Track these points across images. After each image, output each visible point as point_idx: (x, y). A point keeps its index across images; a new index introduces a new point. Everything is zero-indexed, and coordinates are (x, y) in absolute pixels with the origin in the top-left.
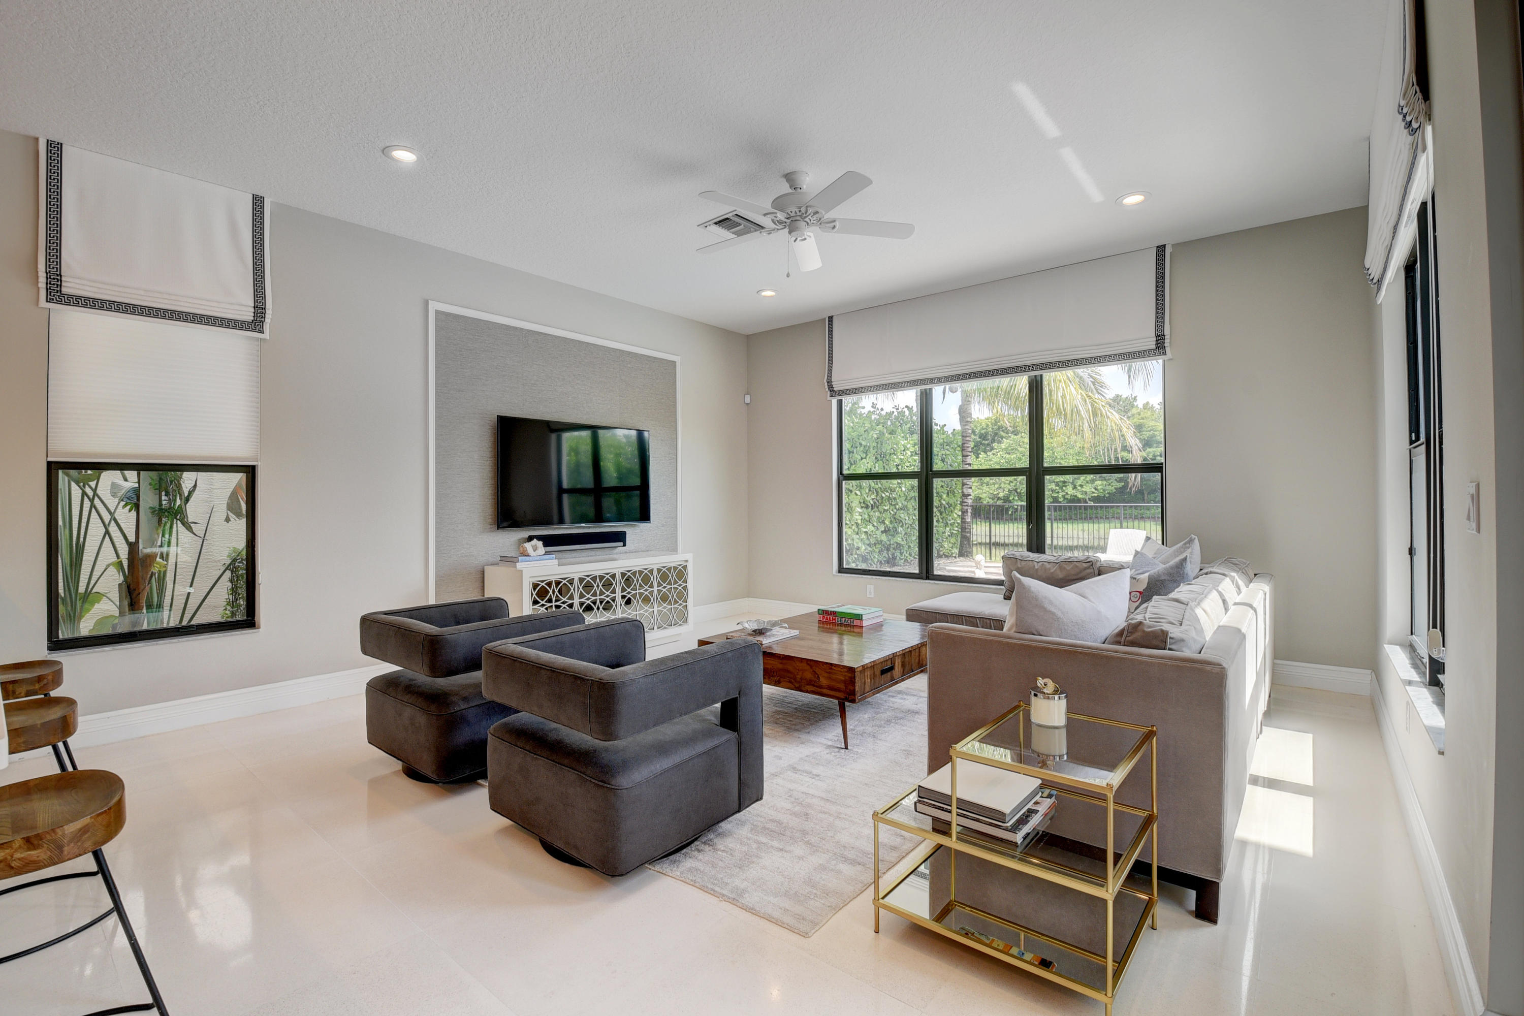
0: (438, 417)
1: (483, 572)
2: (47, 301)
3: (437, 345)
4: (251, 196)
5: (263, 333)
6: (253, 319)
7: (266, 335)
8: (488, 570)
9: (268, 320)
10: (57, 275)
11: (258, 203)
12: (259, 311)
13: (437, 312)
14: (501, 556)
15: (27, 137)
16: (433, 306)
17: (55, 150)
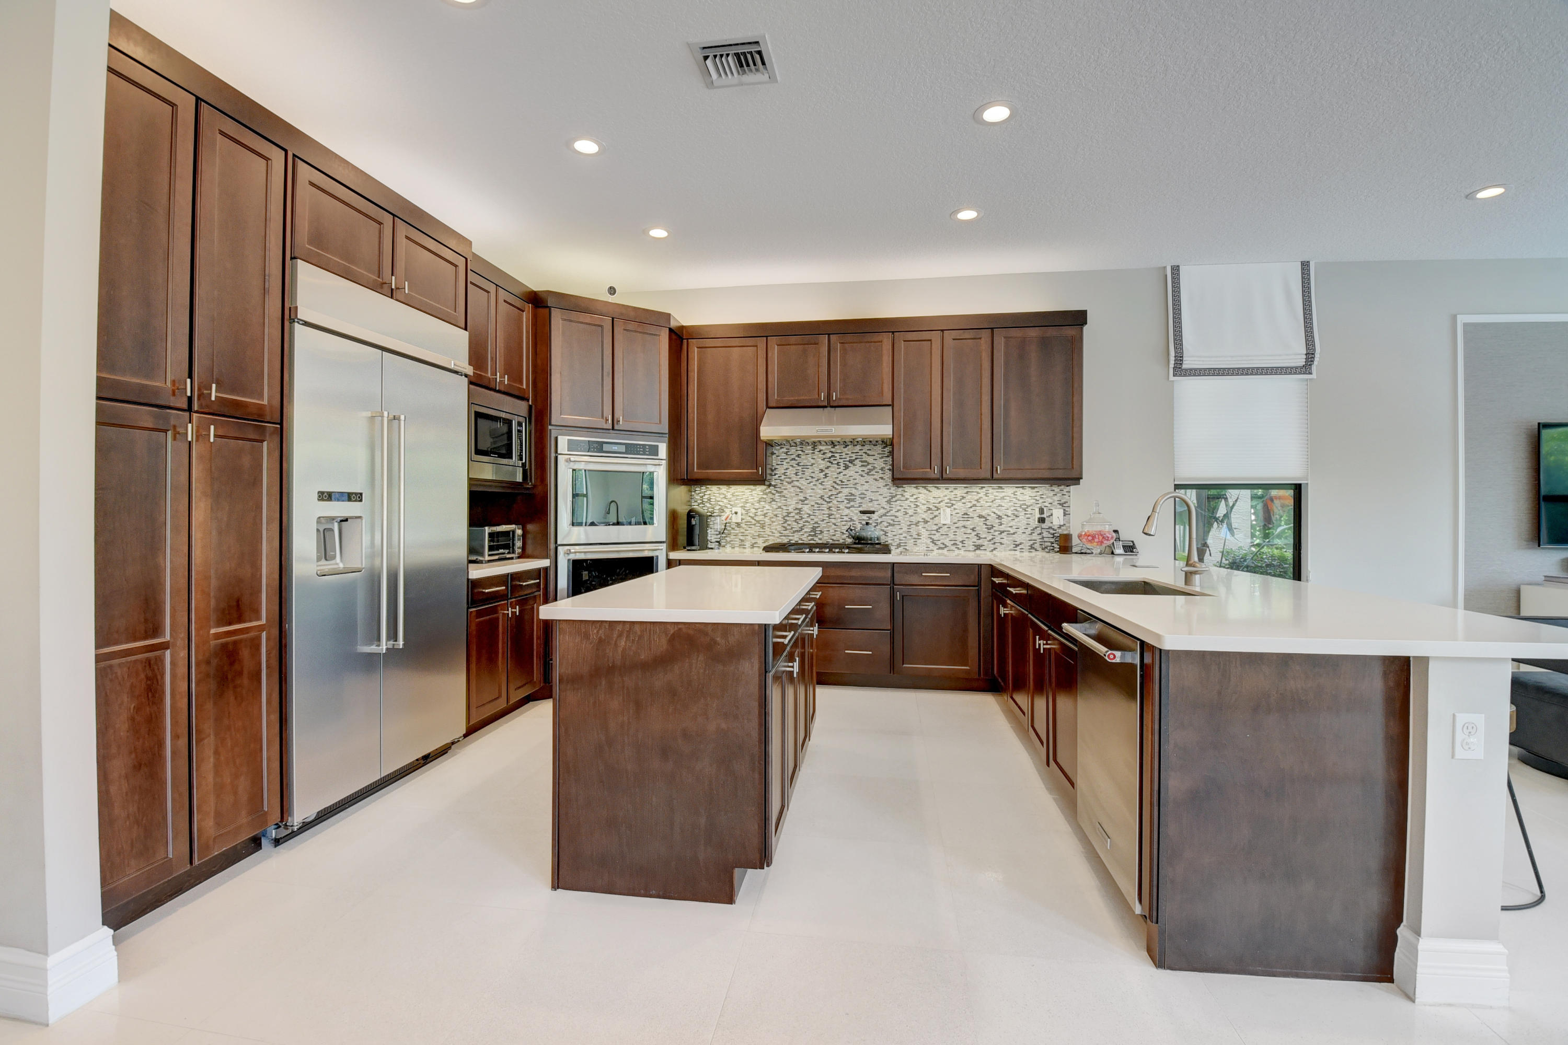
0: (1468, 431)
1: (1518, 592)
2: (1174, 376)
3: (1466, 358)
4: (1300, 263)
5: (1312, 374)
6: (1304, 364)
7: (1314, 376)
8: (1526, 592)
9: (1316, 363)
10: (1181, 357)
11: (1305, 266)
12: (1310, 357)
13: (1466, 325)
14: (1545, 576)
15: (1159, 268)
16: (1462, 319)
17: (1176, 270)
